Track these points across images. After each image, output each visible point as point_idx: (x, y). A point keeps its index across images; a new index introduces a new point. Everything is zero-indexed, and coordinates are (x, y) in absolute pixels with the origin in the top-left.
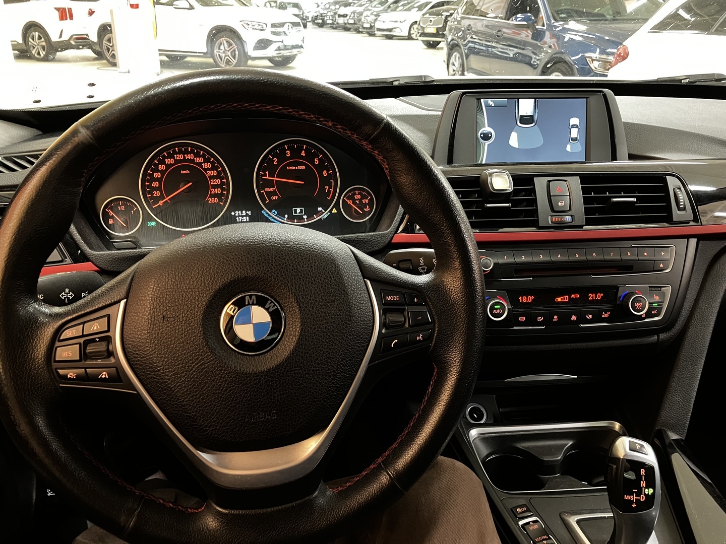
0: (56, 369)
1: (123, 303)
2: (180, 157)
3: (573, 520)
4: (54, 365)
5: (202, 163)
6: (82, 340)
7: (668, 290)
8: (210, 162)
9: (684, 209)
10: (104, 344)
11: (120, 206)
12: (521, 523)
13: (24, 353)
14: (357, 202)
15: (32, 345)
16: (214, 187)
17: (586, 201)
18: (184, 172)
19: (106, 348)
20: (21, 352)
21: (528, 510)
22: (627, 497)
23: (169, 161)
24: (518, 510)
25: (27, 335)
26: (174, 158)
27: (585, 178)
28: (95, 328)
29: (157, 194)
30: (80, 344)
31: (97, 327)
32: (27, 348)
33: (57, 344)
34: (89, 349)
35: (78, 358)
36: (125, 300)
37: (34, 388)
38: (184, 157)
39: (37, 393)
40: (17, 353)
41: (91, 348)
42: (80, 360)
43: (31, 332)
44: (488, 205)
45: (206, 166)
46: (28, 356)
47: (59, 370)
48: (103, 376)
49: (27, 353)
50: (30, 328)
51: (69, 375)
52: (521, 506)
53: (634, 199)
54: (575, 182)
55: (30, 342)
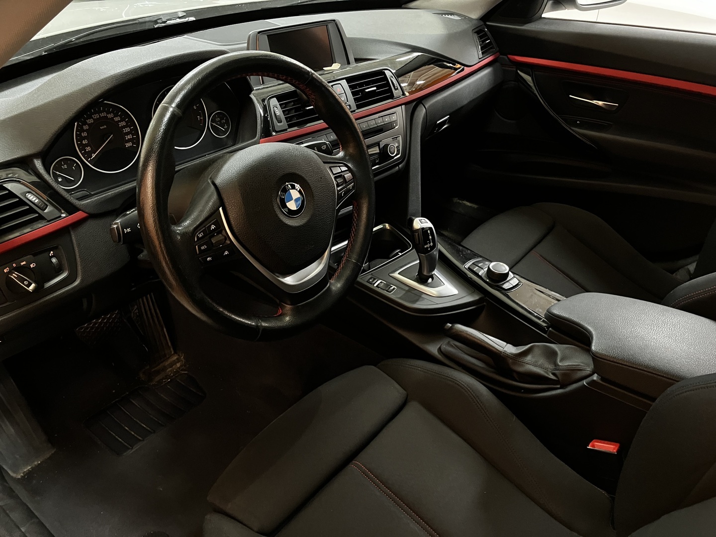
2: (96, 116)
3: (396, 275)
5: (113, 118)
7: (400, 139)
8: (119, 116)
9: (397, 89)
11: (63, 165)
12: (375, 285)
14: (219, 123)
16: (128, 134)
17: (354, 94)
18: (103, 127)
21: (374, 279)
22: (425, 247)
23: (90, 121)
24: (370, 280)
26: (92, 118)
27: (349, 80)
29: (88, 149)
38: (100, 116)
44: (307, 108)
45: (117, 119)
52: (371, 278)
53: (375, 88)
54: (344, 82)
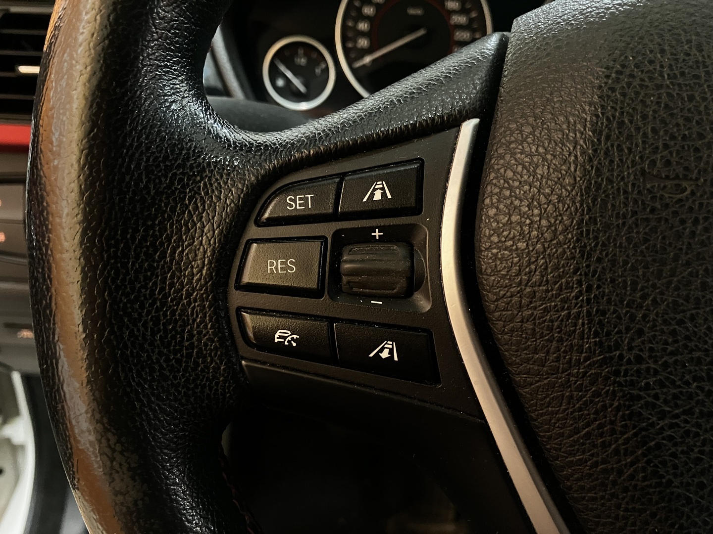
0: (239, 310)
1: (468, 128)
4: (237, 298)
6: (327, 230)
10: (399, 250)
13: (153, 244)
15: (179, 221)
18: (414, 12)
19: (408, 264)
20: (144, 239)
25: (169, 187)
28: (378, 196)
30: (324, 239)
31: (384, 195)
32: (163, 229)
33: (253, 231)
34: (351, 262)
35: (313, 284)
36: (475, 121)
37: (168, 360)
39: (175, 378)
40: (133, 238)
41: (359, 257)
42: (315, 294)
43: (181, 180)
46: (163, 256)
47: (247, 317)
48: (385, 354)
49: (162, 244)
50: (178, 167)
51: (277, 336)
55: (173, 210)
